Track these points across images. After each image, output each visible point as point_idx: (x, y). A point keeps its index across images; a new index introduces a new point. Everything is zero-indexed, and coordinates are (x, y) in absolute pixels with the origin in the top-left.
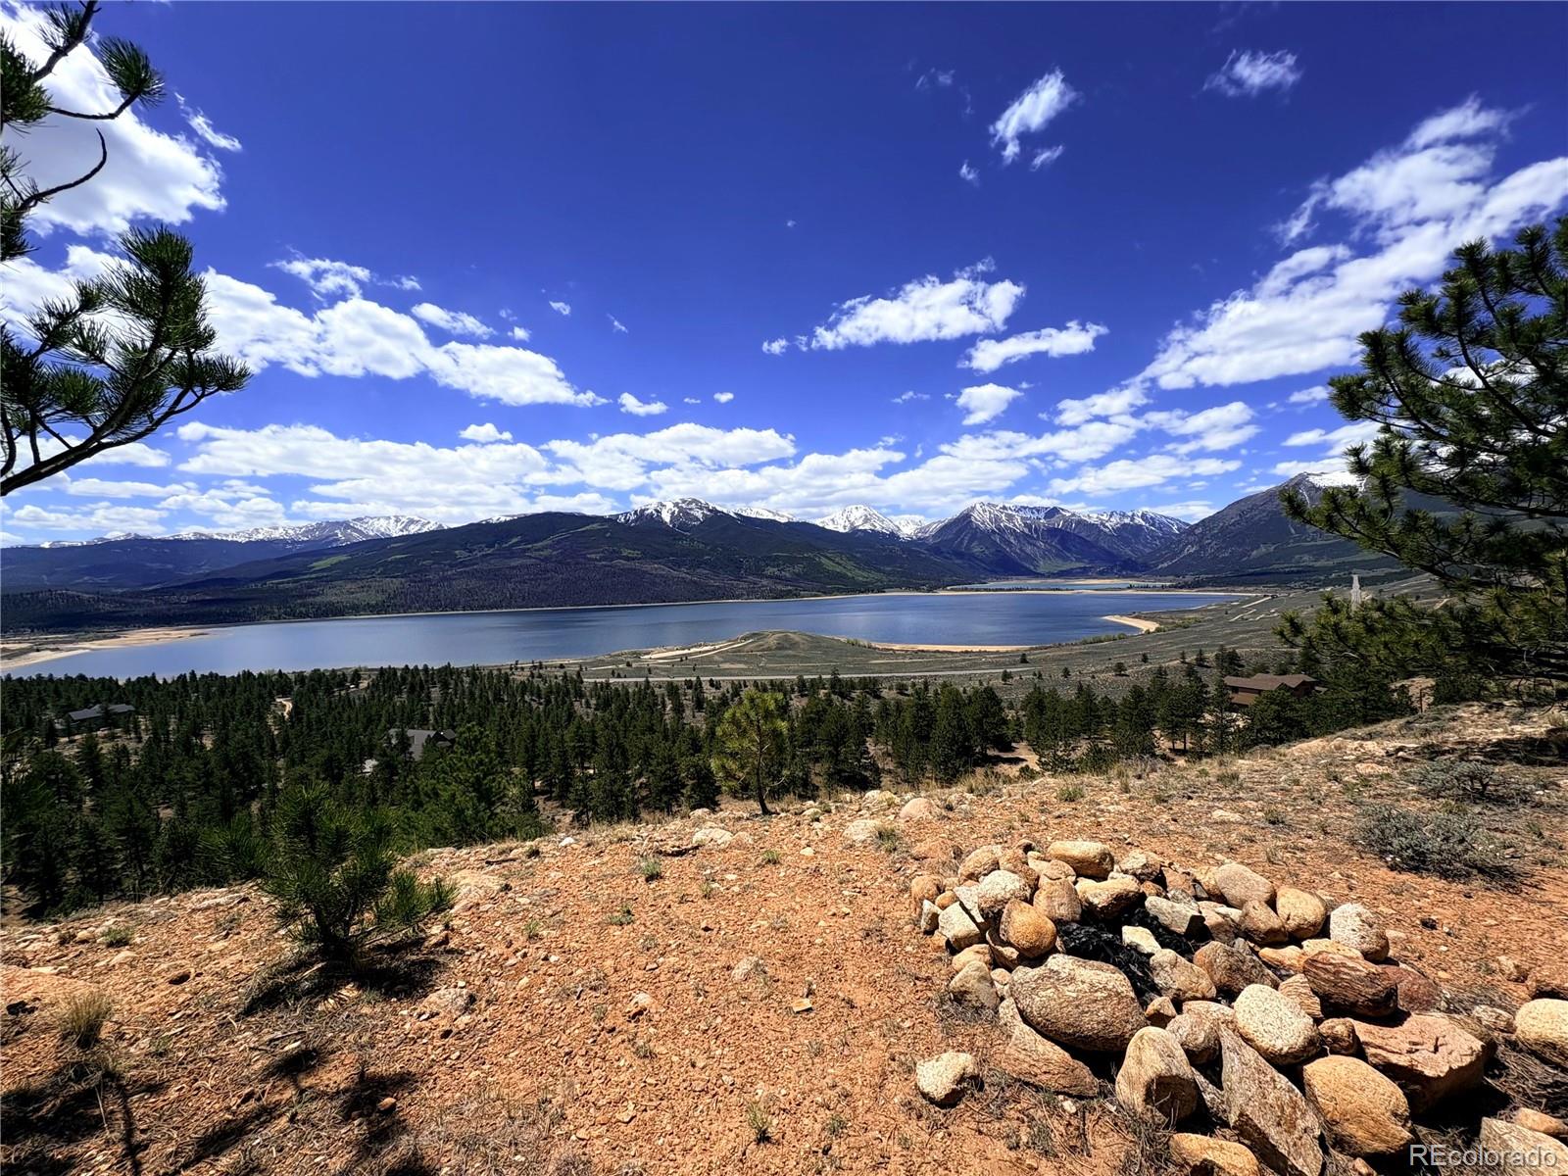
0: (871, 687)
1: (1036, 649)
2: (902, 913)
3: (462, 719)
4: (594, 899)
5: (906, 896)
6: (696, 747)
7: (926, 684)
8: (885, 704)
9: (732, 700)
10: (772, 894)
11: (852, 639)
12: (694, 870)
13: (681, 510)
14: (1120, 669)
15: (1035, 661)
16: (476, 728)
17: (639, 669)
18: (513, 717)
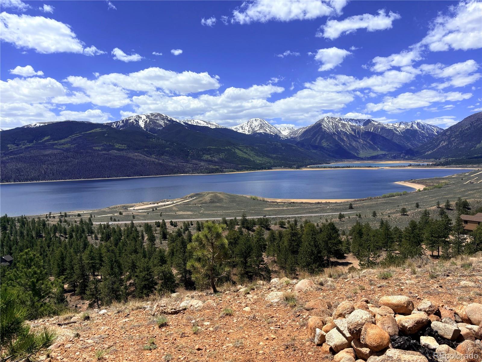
0: (265, 224)
1: (358, 201)
2: (304, 337)
3: (16, 248)
4: (131, 338)
5: (305, 328)
6: (163, 261)
7: (296, 221)
8: (273, 234)
9: (184, 233)
10: (231, 331)
11: (253, 197)
12: (185, 321)
13: (151, 120)
14: (404, 212)
15: (357, 208)
16: (30, 253)
17: (128, 216)
18: (49, 247)
